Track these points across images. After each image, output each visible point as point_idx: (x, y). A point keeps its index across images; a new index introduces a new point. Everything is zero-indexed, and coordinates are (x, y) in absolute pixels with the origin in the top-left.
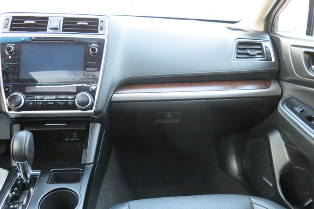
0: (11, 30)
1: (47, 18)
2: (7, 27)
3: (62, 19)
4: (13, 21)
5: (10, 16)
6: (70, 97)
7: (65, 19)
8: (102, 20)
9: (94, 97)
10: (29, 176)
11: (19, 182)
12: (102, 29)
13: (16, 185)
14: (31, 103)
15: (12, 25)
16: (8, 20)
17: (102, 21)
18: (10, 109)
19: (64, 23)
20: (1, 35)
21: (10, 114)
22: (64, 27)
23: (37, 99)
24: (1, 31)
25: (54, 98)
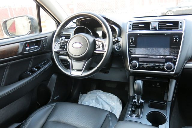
0: (133, 30)
1: (150, 23)
2: (130, 29)
3: (158, 23)
4: (133, 25)
5: (132, 23)
6: (161, 64)
7: (159, 22)
8: (181, 21)
9: (175, 65)
10: (140, 102)
11: (134, 104)
12: (181, 27)
13: (133, 105)
14: (141, 66)
15: (133, 28)
17: (181, 22)
18: (131, 68)
19: (159, 25)
20: (128, 33)
21: (131, 71)
22: (159, 27)
23: (144, 64)
24: (128, 31)
25: (153, 64)
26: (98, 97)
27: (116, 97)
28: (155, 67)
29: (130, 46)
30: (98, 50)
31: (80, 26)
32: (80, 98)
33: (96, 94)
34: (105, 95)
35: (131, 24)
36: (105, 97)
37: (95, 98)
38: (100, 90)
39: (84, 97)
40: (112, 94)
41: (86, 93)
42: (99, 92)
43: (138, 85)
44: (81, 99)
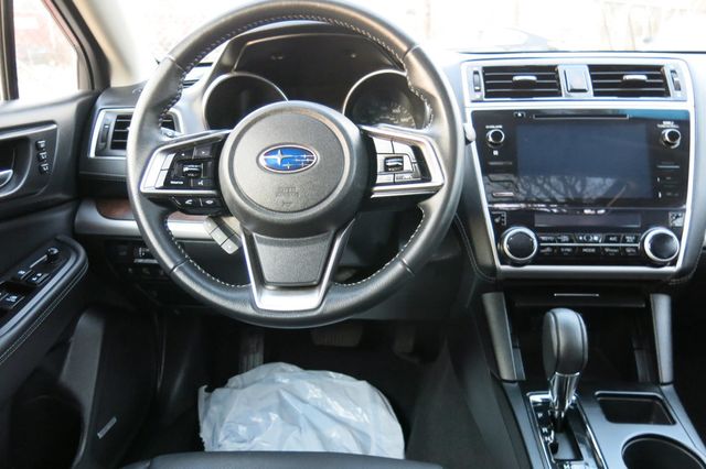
0: (488, 95)
1: (554, 69)
2: (479, 91)
3: (587, 69)
4: (486, 78)
5: (479, 66)
6: (629, 237)
7: (593, 68)
8: (673, 68)
9: (679, 236)
11: (539, 415)
12: (678, 88)
13: (539, 422)
14: (548, 249)
15: (487, 86)
16: (476, 76)
17: (673, 72)
18: (503, 261)
19: (593, 77)
20: (471, 108)
21: (500, 271)
22: (595, 86)
23: (560, 241)
24: (468, 99)
25: (596, 238)
26: (286, 396)
27: (363, 387)
28: (607, 250)
29: (492, 163)
30: (394, 183)
31: (235, 74)
32: (206, 413)
33: (273, 381)
34: (314, 383)
35: (476, 73)
36: (319, 390)
37: (274, 401)
38: (283, 365)
39: (218, 402)
40: (341, 375)
41: (223, 383)
42: (283, 371)
43: (568, 329)
44: (210, 414)
